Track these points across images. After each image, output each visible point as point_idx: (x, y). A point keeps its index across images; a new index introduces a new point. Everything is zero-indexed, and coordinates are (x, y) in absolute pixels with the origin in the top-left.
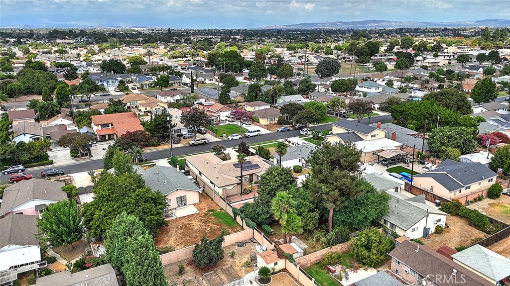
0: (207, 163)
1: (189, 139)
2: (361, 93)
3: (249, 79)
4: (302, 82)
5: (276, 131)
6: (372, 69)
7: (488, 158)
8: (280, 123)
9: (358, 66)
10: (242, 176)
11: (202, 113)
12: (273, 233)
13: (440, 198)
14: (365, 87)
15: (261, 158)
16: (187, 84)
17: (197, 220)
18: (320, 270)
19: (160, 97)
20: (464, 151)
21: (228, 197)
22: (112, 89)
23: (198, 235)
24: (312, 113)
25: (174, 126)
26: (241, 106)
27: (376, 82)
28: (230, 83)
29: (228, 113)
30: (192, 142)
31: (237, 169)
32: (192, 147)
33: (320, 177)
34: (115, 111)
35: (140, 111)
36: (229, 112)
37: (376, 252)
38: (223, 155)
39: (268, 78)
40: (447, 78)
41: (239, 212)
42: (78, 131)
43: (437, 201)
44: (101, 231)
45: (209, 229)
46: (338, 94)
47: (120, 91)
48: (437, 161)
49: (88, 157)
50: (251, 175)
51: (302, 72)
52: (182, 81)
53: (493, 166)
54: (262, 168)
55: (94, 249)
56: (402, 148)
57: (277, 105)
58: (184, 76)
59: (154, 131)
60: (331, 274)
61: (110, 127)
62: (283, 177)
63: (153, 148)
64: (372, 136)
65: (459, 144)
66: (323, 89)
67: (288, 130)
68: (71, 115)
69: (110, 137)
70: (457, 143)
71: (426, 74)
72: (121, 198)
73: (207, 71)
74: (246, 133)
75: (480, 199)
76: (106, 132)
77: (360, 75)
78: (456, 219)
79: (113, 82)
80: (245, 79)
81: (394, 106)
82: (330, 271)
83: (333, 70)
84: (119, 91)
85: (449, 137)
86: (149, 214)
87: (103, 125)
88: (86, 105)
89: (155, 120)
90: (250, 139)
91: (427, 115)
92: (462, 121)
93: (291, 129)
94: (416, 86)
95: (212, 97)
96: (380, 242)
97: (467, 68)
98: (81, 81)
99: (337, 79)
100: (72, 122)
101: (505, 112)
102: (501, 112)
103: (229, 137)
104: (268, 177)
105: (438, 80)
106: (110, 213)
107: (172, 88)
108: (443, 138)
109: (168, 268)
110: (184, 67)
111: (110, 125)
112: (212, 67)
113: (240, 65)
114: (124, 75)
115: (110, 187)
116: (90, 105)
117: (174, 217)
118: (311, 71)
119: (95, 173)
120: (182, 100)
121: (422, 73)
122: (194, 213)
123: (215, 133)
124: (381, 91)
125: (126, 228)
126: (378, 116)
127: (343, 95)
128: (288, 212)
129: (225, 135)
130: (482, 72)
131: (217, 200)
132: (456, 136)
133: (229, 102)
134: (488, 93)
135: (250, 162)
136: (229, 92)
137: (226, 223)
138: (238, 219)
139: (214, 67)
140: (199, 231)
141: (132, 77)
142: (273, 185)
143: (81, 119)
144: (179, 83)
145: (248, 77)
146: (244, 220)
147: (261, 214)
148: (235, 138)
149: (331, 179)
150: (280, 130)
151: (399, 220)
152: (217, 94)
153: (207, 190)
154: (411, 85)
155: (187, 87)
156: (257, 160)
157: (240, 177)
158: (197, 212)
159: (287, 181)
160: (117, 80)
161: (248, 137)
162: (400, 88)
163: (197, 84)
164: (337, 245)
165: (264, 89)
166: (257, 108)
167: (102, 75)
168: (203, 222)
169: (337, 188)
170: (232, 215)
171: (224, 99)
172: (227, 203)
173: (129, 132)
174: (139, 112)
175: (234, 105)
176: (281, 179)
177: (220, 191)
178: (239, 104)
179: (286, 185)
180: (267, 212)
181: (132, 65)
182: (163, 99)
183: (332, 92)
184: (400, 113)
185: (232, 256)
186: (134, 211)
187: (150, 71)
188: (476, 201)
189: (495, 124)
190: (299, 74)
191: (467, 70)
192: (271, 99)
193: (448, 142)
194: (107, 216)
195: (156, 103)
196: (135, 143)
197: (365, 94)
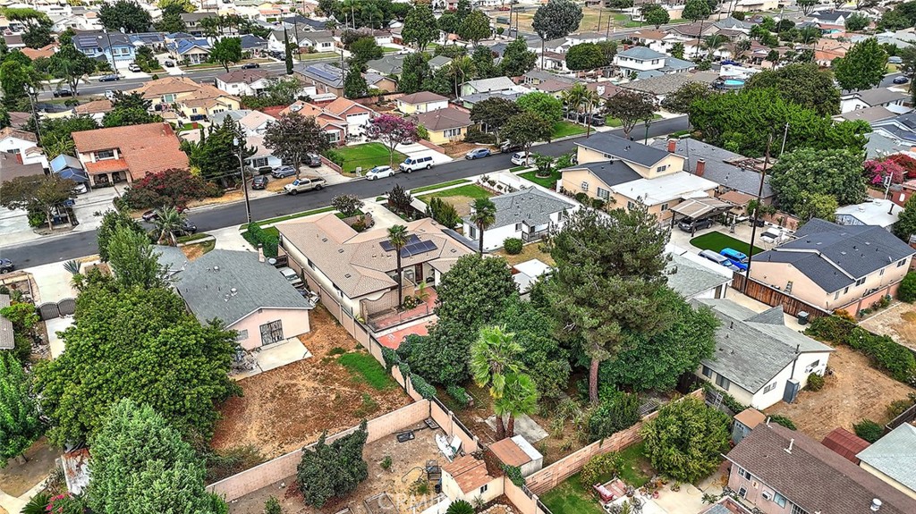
0: (325, 240)
1: (286, 179)
2: (623, 72)
3: (404, 43)
4: (508, 50)
5: (463, 158)
6: (639, 19)
7: (890, 213)
8: (471, 139)
9: (611, 14)
10: (399, 270)
11: (310, 124)
12: (472, 404)
13: (807, 308)
14: (631, 59)
15: (438, 225)
16: (279, 53)
17: (307, 377)
18: (579, 495)
19: (223, 83)
20: (843, 198)
21: (371, 316)
22: (123, 65)
23: (309, 413)
24: (536, 121)
25: (252, 153)
26: (389, 101)
27: (648, 46)
28: (366, 53)
29: (364, 119)
30: (291, 187)
31: (389, 253)
32: (291, 197)
33: (578, 292)
34: (126, 121)
35: (183, 115)
36: (367, 117)
37: (700, 454)
38: (358, 217)
39: (442, 39)
40: (782, 36)
41: (397, 358)
42: (45, 165)
43: (803, 314)
44: (83, 428)
45: (333, 397)
46: (580, 74)
47: (142, 70)
48: (790, 220)
49: (69, 225)
50: (419, 266)
51: (506, 27)
52: (270, 47)
53: (902, 229)
54: (440, 249)
55: (71, 472)
56: (717, 193)
57: (461, 99)
58: (272, 37)
59: (209, 164)
60: (602, 503)
61: (116, 156)
62: (490, 280)
63: (209, 201)
64: (659, 170)
65: (836, 186)
66: (549, 63)
67: (488, 155)
68: (32, 128)
69: (118, 177)
70: (833, 184)
71: (743, 31)
72: (127, 349)
73: (318, 25)
74: (403, 164)
75: (884, 304)
76: (108, 166)
77: (618, 32)
78: (844, 353)
79: (124, 51)
80: (396, 41)
81: (697, 103)
82: (600, 496)
83: (566, 22)
84: (139, 71)
85: (817, 173)
86: (195, 381)
87: (99, 153)
88: (68, 104)
89: (210, 141)
90: (412, 177)
91: (763, 121)
92: (836, 135)
93: (492, 151)
94: (726, 55)
95: (331, 83)
96: (708, 431)
97: (815, 16)
98: (56, 50)
99: (577, 42)
100: (34, 145)
101: (901, 110)
102: (893, 108)
103: (367, 174)
104: (460, 281)
105: (767, 41)
106: (99, 387)
107: (248, 62)
108: (805, 174)
109: (244, 505)
110: (273, 17)
111: (115, 152)
112: (328, 16)
113: (385, 11)
114: (148, 34)
115: (96, 326)
116: (76, 103)
117: (257, 371)
118: (525, 24)
119: (83, 266)
120: (269, 89)
121: (734, 28)
122: (301, 358)
123: (339, 164)
124: (663, 66)
125: (129, 448)
126: (661, 119)
127: (590, 76)
128: (506, 371)
129: (360, 169)
130: (843, 24)
131: (349, 325)
132: (830, 170)
133: (365, 94)
134: (869, 70)
135: (414, 237)
136: (364, 70)
137: (370, 380)
138: (396, 372)
139: (332, 17)
140: (311, 403)
141: (166, 39)
142: (470, 299)
143: (52, 138)
144: (262, 51)
145: (400, 37)
146: (408, 378)
147: (446, 364)
148: (380, 175)
149: (601, 296)
150: (471, 154)
151: (737, 368)
152: (340, 74)
153: (326, 301)
154: (717, 53)
155: (279, 61)
156: (428, 229)
157: (396, 271)
158: (306, 357)
159: (500, 287)
160: (134, 47)
161: (407, 172)
162: (697, 60)
163: (299, 53)
164: (613, 435)
165: (436, 65)
166: (423, 108)
167: (100, 37)
168: (321, 381)
169: (614, 316)
170: (383, 363)
171: (355, 89)
172: (371, 336)
173: (151, 174)
174: (180, 119)
175: (376, 100)
176: (487, 285)
177: (355, 306)
178: (386, 98)
179: (497, 297)
180: (459, 360)
181: (164, 14)
182: (231, 89)
183: (568, 70)
184: (709, 115)
185: (387, 466)
186: (156, 381)
187: (202, 27)
188: (876, 310)
189: (888, 135)
190: (500, 31)
191: (816, 20)
192: (450, 86)
193: (815, 182)
194: (92, 396)
195: (214, 99)
196: (166, 198)
197: (633, 75)
